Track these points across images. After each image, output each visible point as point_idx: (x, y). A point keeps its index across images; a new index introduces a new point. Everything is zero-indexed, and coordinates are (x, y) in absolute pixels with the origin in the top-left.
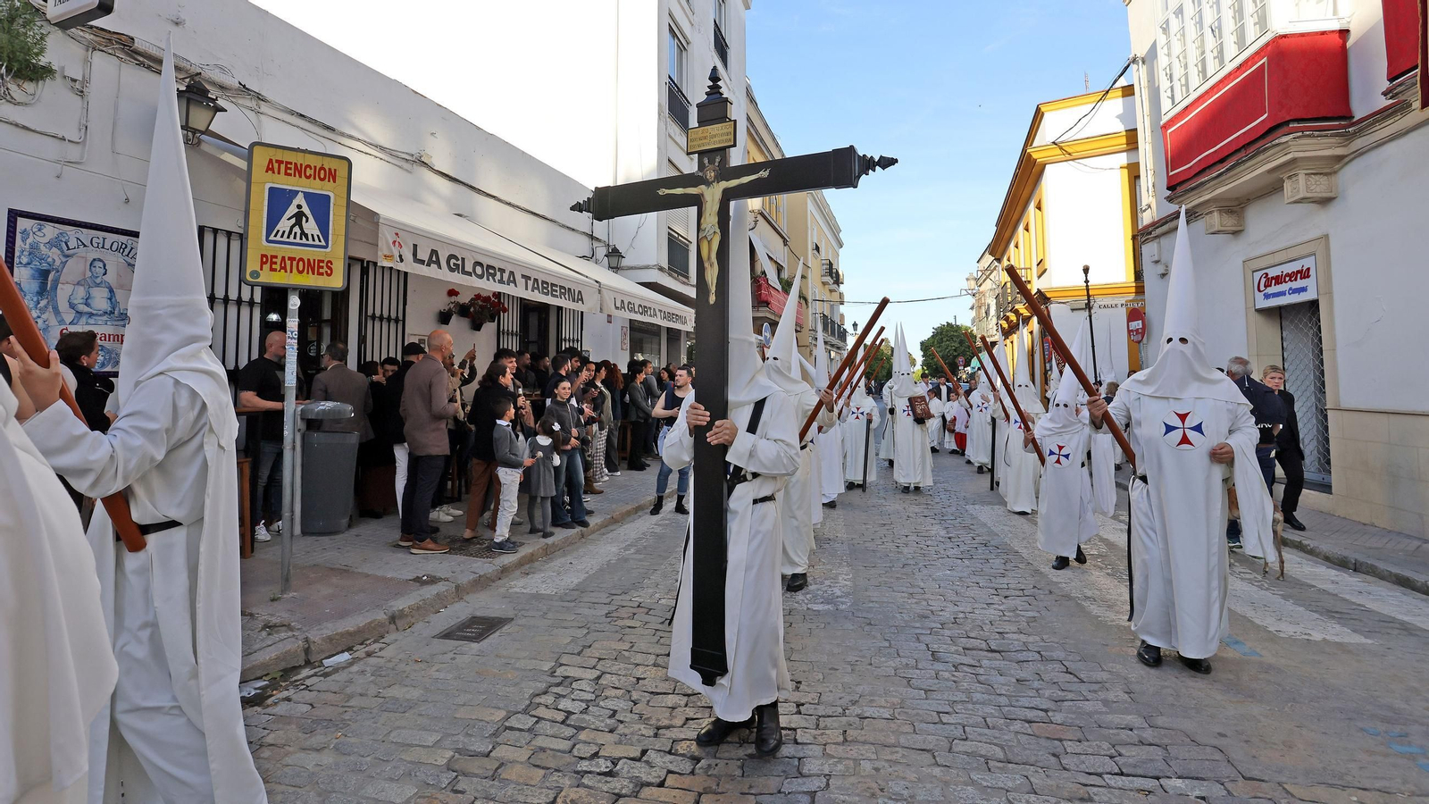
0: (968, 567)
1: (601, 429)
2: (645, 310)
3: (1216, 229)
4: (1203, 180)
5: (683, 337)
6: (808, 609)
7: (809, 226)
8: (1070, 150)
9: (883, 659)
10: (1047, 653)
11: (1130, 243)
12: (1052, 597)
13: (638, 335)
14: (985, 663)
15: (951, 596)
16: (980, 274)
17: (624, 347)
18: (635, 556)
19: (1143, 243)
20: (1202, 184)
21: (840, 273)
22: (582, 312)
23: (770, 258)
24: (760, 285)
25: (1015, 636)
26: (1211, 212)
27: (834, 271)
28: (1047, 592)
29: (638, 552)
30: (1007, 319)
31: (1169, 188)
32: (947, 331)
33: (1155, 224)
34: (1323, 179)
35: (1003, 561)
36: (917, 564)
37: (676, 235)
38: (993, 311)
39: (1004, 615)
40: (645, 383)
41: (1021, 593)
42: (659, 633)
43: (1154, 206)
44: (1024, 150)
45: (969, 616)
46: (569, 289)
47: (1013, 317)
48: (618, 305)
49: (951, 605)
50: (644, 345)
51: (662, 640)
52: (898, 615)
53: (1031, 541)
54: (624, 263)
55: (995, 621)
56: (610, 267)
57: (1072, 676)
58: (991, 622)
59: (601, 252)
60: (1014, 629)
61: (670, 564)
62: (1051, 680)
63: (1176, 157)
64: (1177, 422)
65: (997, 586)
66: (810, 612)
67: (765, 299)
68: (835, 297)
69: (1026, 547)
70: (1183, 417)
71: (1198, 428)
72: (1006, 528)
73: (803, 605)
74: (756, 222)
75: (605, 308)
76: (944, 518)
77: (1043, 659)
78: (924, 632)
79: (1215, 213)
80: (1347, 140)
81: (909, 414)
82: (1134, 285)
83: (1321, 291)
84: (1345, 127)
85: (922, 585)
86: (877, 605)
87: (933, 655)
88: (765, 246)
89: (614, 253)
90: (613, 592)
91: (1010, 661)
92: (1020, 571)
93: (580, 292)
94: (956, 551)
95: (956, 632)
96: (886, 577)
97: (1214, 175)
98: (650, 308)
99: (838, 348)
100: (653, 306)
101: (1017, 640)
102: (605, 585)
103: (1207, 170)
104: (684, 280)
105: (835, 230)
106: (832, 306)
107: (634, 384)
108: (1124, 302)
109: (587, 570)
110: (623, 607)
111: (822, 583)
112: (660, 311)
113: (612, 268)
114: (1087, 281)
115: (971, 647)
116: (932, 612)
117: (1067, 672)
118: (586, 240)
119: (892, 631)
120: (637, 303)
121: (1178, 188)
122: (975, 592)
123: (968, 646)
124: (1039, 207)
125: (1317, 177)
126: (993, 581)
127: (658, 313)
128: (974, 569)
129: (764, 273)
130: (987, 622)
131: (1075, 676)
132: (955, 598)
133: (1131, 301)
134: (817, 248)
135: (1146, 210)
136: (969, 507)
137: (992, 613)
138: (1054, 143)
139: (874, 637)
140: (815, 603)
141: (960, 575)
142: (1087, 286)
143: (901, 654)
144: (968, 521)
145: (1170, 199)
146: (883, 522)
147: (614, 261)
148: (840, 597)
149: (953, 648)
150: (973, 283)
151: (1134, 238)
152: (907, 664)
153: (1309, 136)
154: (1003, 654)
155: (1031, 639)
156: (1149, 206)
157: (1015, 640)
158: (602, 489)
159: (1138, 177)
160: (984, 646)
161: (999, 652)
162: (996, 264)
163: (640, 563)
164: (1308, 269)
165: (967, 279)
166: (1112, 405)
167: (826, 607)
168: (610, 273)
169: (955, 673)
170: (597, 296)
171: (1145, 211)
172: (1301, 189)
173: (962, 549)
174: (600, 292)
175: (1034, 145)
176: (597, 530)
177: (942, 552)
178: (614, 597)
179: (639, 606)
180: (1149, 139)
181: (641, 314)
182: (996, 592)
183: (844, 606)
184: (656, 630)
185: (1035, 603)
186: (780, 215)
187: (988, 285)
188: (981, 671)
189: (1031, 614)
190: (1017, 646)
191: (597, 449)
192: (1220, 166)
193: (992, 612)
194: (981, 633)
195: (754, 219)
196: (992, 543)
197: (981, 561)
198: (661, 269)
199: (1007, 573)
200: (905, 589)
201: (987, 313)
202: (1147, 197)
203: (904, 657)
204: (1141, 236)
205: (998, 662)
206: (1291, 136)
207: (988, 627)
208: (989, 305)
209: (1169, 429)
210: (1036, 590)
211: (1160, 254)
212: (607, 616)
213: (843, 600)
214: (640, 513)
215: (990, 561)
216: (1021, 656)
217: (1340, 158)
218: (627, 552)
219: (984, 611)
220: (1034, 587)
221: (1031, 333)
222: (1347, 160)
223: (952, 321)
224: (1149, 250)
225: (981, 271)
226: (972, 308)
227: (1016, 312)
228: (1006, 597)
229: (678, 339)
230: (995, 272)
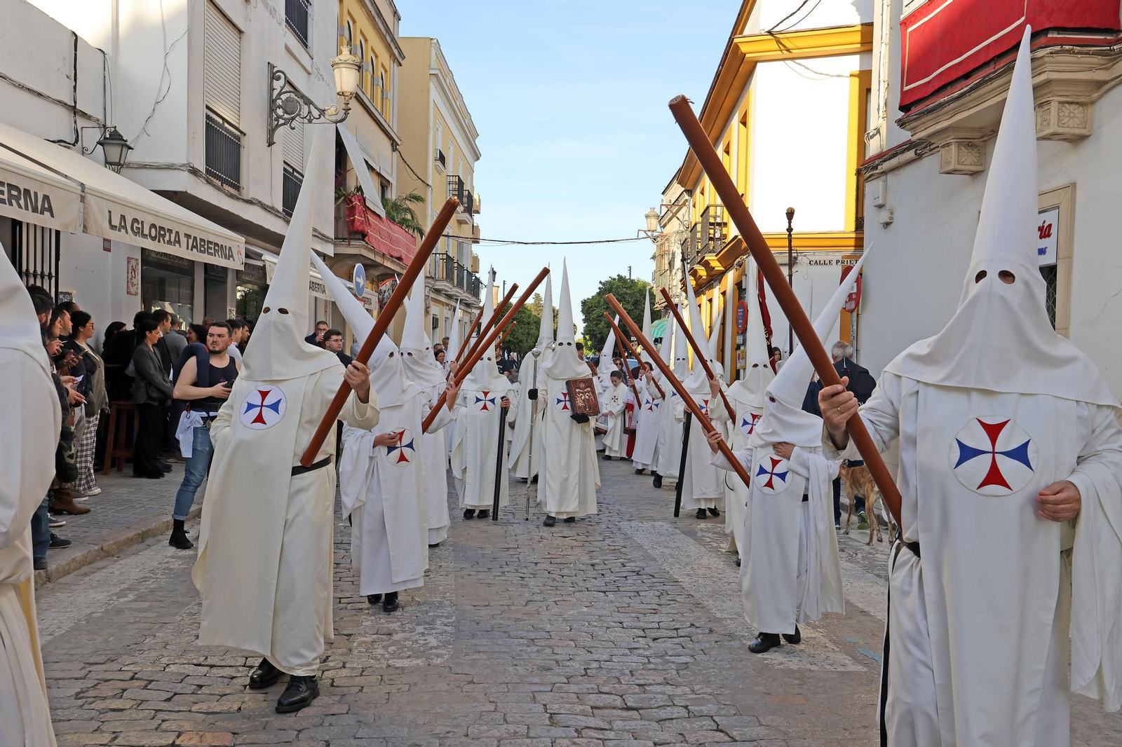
0: (612, 602)
1: (89, 414)
2: (160, 233)
3: (952, 167)
4: (942, 100)
5: (230, 279)
6: (389, 666)
7: (431, 124)
8: (789, 45)
9: (485, 727)
10: (696, 708)
11: (854, 178)
12: (714, 637)
13: (157, 273)
14: (618, 724)
15: (586, 640)
16: (664, 209)
17: (133, 290)
18: (133, 605)
19: (867, 180)
20: (941, 106)
21: (475, 197)
22: (58, 233)
23: (370, 168)
24: (354, 208)
25: (659, 688)
26: (948, 145)
27: (466, 193)
28: (707, 631)
29: (139, 598)
30: (694, 273)
31: (902, 108)
32: (618, 287)
33: (883, 156)
34: (1078, 110)
35: (657, 593)
36: (544, 600)
37: (220, 121)
38: (678, 263)
39: (649, 662)
40: (161, 344)
41: (674, 634)
42: (161, 716)
43: (884, 131)
44: (731, 40)
45: (605, 665)
46: (27, 192)
47: (702, 272)
48: (116, 222)
49: (582, 652)
50: (167, 288)
51: (164, 726)
52: (511, 669)
53: (695, 567)
54: (132, 157)
55: (637, 670)
56: (108, 163)
57: (722, 734)
58: (631, 672)
59: (91, 136)
60: (659, 679)
61: (190, 614)
62: (697, 740)
63: (913, 67)
64: (980, 440)
65: (646, 626)
66: (391, 671)
67: (360, 228)
68: (466, 231)
69: (688, 575)
70: (993, 431)
71: (1020, 454)
72: (667, 551)
73: (383, 661)
74: (347, 110)
75: (91, 226)
76: (590, 539)
77: (691, 715)
78: (542, 688)
79: (953, 147)
80: (1111, 60)
81: (565, 407)
82: (853, 235)
83: (1061, 255)
84: (1110, 43)
85: (548, 627)
86: (484, 657)
87: (551, 718)
88: (364, 150)
89: (113, 139)
90: (92, 660)
91: (648, 720)
92: (677, 605)
93: (46, 198)
94: (599, 583)
95: (586, 686)
96: (501, 619)
97: (956, 94)
98: (170, 231)
99: (468, 305)
100: (175, 228)
101: (662, 693)
102: (79, 651)
103: (949, 88)
104: (232, 191)
105: (470, 134)
106: (460, 245)
107: (142, 347)
108: (840, 258)
109: (51, 630)
110: (106, 681)
111: (412, 630)
112: (188, 236)
113: (111, 164)
114: (790, 230)
115: (602, 705)
116: (557, 662)
117: (718, 730)
118: (64, 116)
119: (501, 690)
120: (149, 220)
121: (913, 109)
122: (617, 634)
123: (598, 704)
124: (744, 122)
125: (1072, 107)
126: (641, 619)
127: (183, 240)
128: (618, 605)
129: (359, 189)
130: (627, 672)
131: (727, 734)
132: (588, 642)
133: (848, 257)
134: (442, 158)
135: (874, 135)
136: (624, 525)
137: (634, 660)
138: (770, 33)
139: (476, 700)
140: (400, 658)
141: (600, 613)
142: (790, 235)
143: (509, 719)
144: (620, 541)
145: (901, 123)
146: (507, 546)
147: (114, 153)
148: (436, 648)
149: (578, 708)
150: (654, 222)
151: (859, 173)
152: (515, 732)
153: (1068, 52)
154: (641, 712)
155: (679, 691)
156: (878, 131)
157: (659, 693)
158: (88, 507)
159: (869, 90)
160: (619, 702)
161: (637, 709)
162: (687, 197)
163: (142, 615)
164: (1050, 226)
165: (647, 216)
166: (870, 403)
167: (415, 662)
168: (109, 173)
169: (577, 740)
170: (78, 205)
171: (872, 137)
172: (1052, 122)
173: (607, 579)
174: (83, 199)
175: (745, 33)
176: (76, 569)
177: (581, 583)
178: (93, 668)
179: (132, 678)
180: (886, 39)
181: (154, 239)
182: (642, 633)
183: (439, 660)
184: (157, 711)
185: (690, 645)
186: (388, 104)
187: (674, 226)
188: (611, 735)
189: (683, 659)
190: (661, 700)
191: (82, 445)
192: (964, 83)
193: (635, 658)
194: (617, 686)
195: (344, 106)
196: (647, 570)
197: (629, 594)
198: (194, 172)
199: (660, 608)
200: (524, 634)
201: (671, 264)
202: (876, 120)
203: (513, 723)
204: (867, 169)
205: (634, 723)
206: (1048, 50)
207: (627, 678)
208: (673, 254)
209: (967, 453)
210: (693, 629)
211: (885, 197)
212: (77, 696)
213: (440, 651)
214: (149, 541)
215: (642, 594)
216: (663, 714)
217: (1100, 84)
218: (122, 600)
219: (625, 659)
220: (692, 625)
221: (724, 294)
222: (1107, 87)
223: (625, 274)
224: (872, 189)
225: (666, 206)
226: (654, 258)
227: (706, 265)
228: (655, 639)
229: (223, 281)
230: (684, 209)
